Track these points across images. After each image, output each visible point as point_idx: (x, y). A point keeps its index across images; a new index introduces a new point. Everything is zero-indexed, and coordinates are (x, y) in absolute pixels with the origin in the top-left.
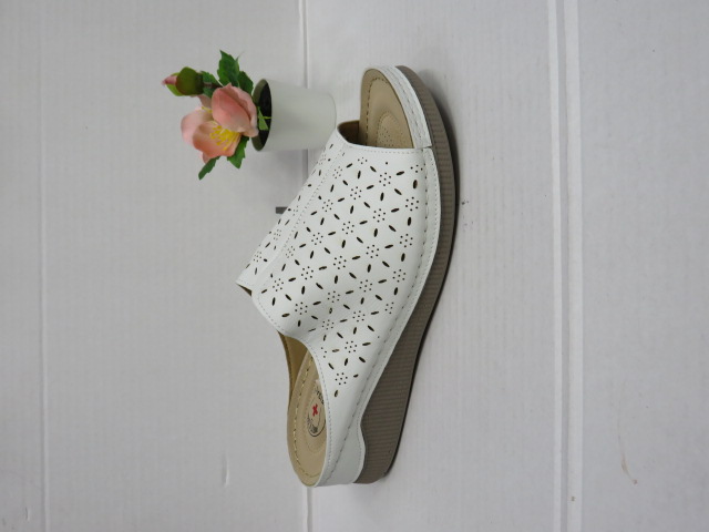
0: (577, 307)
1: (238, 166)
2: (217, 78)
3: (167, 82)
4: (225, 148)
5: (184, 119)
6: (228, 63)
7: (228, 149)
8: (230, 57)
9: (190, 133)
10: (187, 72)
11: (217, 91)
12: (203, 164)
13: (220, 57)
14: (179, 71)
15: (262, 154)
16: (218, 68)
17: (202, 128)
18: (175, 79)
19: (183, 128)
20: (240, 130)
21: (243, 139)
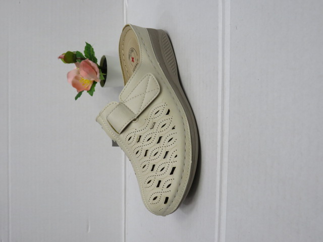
0: (225, 182)
1: (92, 95)
2: (84, 54)
3: (60, 58)
4: (86, 87)
5: (69, 73)
6: (89, 48)
7: (88, 87)
8: (90, 45)
9: (71, 79)
10: (69, 53)
11: (83, 61)
12: (77, 93)
13: (85, 45)
14: (66, 52)
15: (104, 88)
16: (84, 49)
17: (76, 78)
18: (64, 55)
19: (68, 77)
20: (92, 79)
21: (94, 83)
